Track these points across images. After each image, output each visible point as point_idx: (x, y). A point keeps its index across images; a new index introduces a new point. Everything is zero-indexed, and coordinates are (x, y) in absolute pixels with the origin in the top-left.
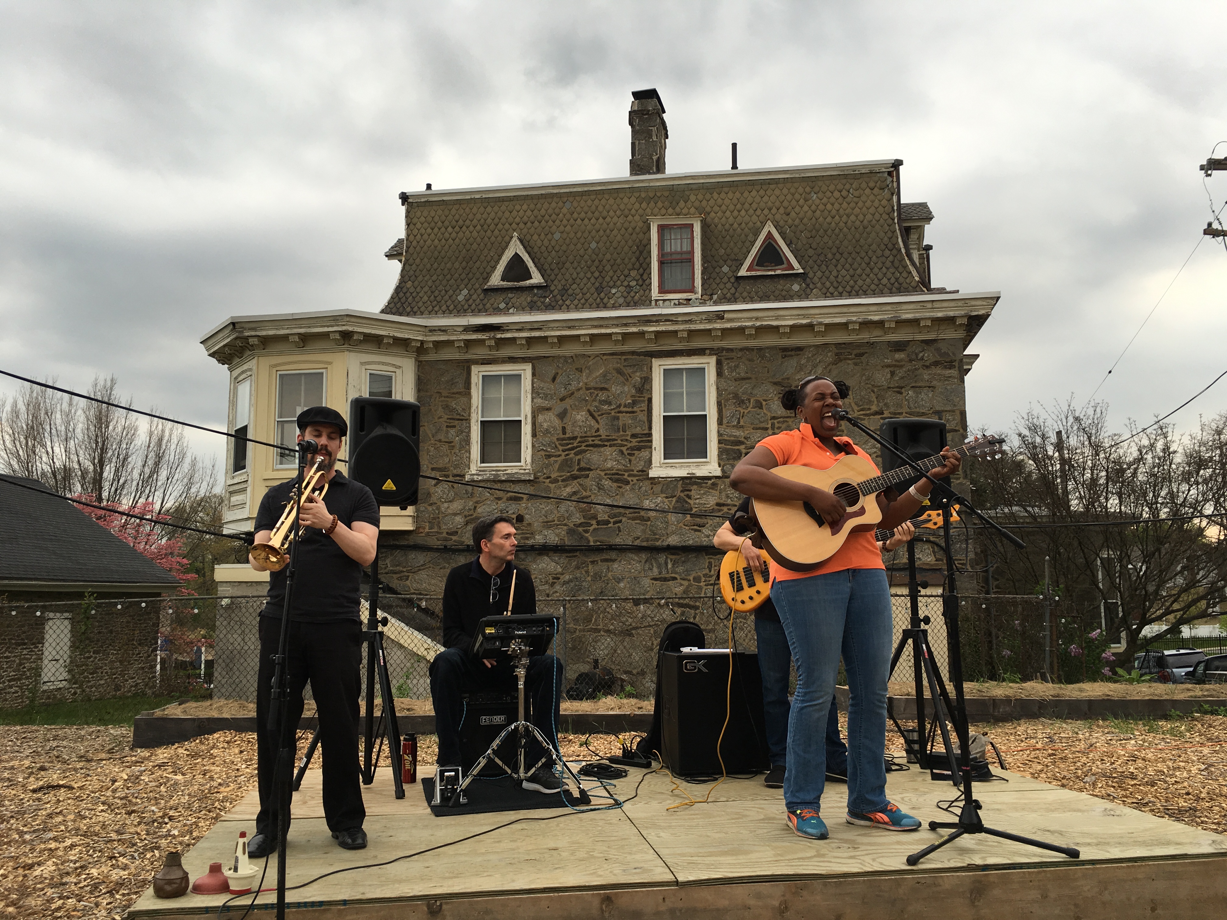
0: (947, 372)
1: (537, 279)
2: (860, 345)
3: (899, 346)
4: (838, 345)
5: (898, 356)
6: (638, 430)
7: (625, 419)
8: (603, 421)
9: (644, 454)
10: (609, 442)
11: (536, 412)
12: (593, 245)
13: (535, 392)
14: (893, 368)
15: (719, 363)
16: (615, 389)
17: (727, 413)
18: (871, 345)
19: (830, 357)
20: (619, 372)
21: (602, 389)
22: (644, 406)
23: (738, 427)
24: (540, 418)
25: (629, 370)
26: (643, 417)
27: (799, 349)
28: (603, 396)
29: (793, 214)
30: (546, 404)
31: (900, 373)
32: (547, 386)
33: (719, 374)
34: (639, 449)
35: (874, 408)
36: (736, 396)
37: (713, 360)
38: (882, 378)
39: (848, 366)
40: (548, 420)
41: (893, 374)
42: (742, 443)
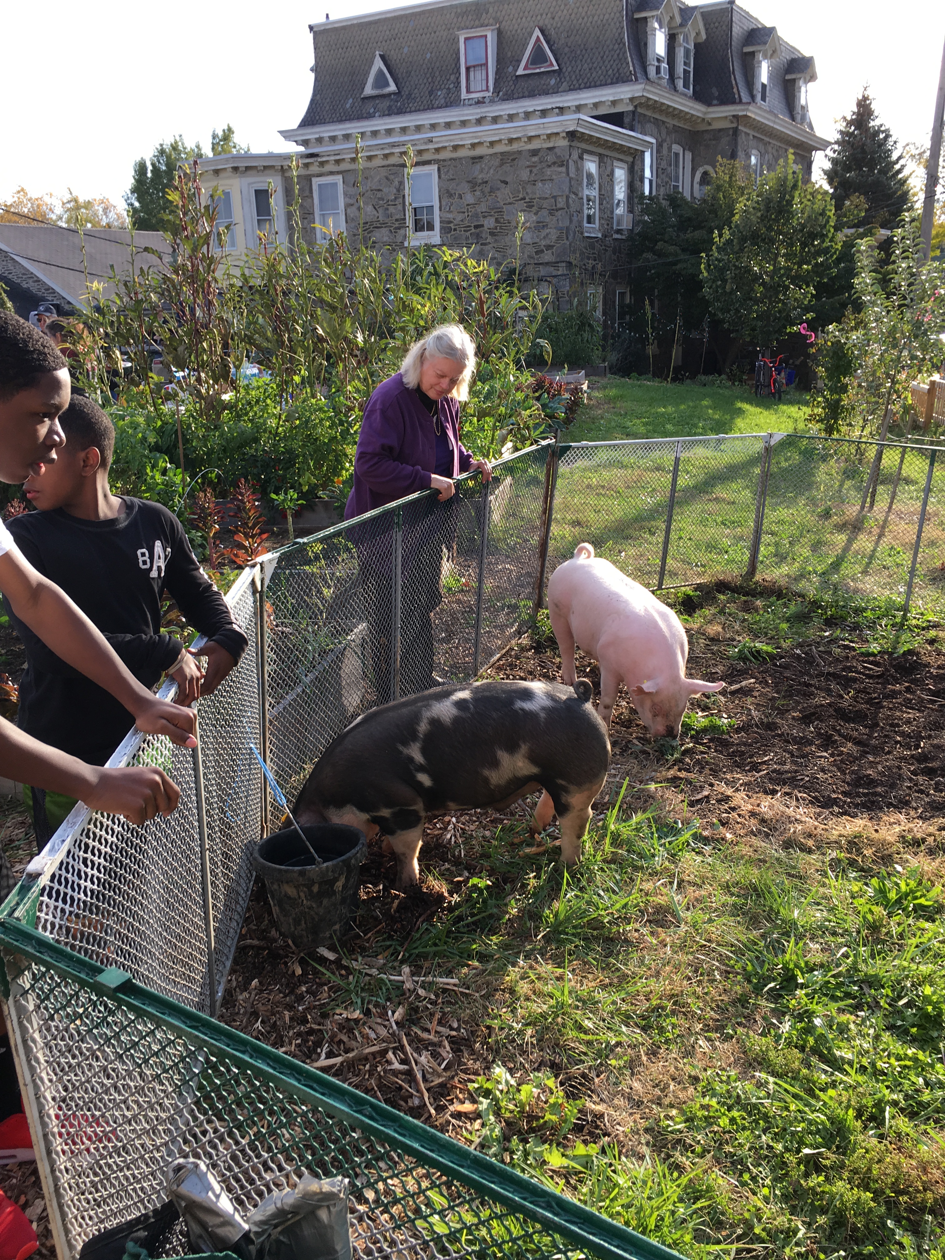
0: (560, 169)
1: (392, 87)
2: (514, 153)
3: (535, 153)
4: (502, 154)
5: (535, 159)
6: (398, 217)
7: (392, 209)
8: (381, 211)
9: (402, 232)
10: (383, 225)
11: (347, 206)
12: (428, 56)
13: (345, 194)
14: (531, 167)
15: (439, 169)
16: (386, 190)
17: (444, 203)
18: (520, 152)
19: (497, 162)
20: (387, 178)
21: (379, 190)
22: (401, 200)
23: (450, 211)
24: (349, 211)
25: (392, 177)
26: (400, 207)
27: (481, 157)
28: (379, 195)
29: (556, 19)
30: (351, 201)
31: (535, 170)
32: (352, 190)
33: (439, 177)
34: (399, 228)
35: (521, 196)
36: (448, 191)
37: (435, 167)
38: (525, 175)
39: (507, 167)
40: (352, 211)
41: (531, 171)
42: (451, 222)
